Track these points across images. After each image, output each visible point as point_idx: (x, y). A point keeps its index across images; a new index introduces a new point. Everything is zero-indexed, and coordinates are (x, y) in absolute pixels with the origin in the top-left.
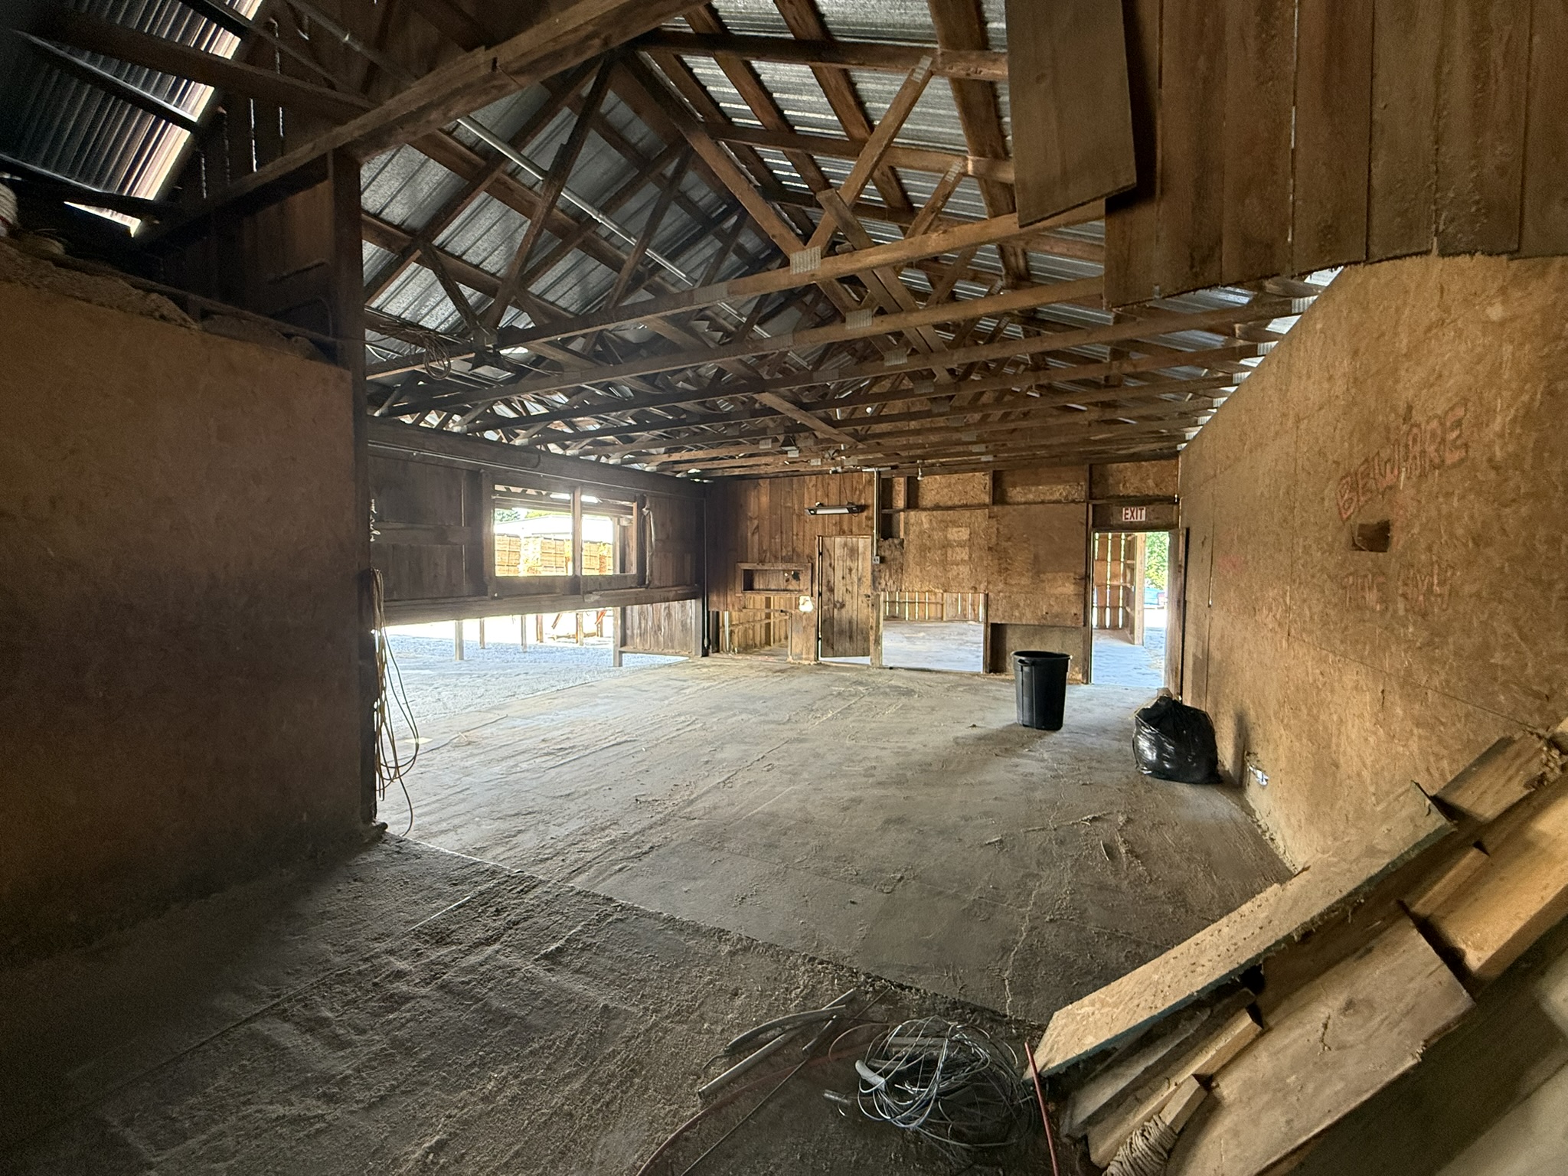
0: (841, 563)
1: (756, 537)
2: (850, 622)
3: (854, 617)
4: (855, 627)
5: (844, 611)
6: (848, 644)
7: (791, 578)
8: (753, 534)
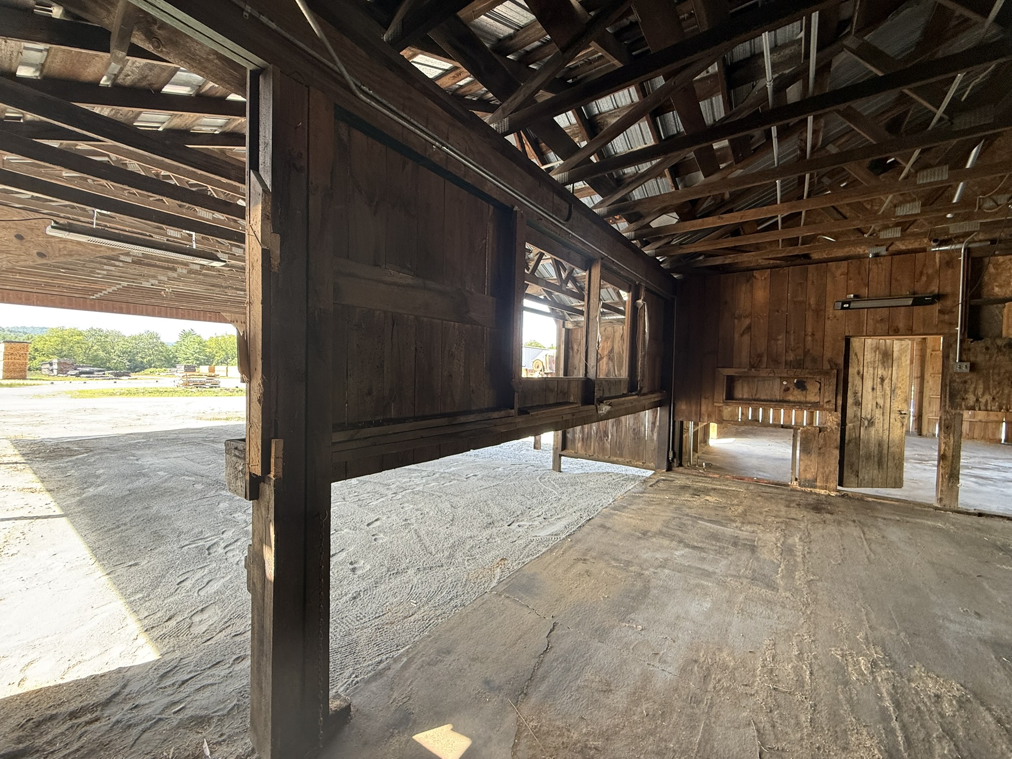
0: (871, 370)
1: (746, 338)
2: (880, 445)
3: (885, 437)
4: (885, 451)
5: (873, 431)
6: (876, 472)
7: (792, 387)
8: (742, 335)
